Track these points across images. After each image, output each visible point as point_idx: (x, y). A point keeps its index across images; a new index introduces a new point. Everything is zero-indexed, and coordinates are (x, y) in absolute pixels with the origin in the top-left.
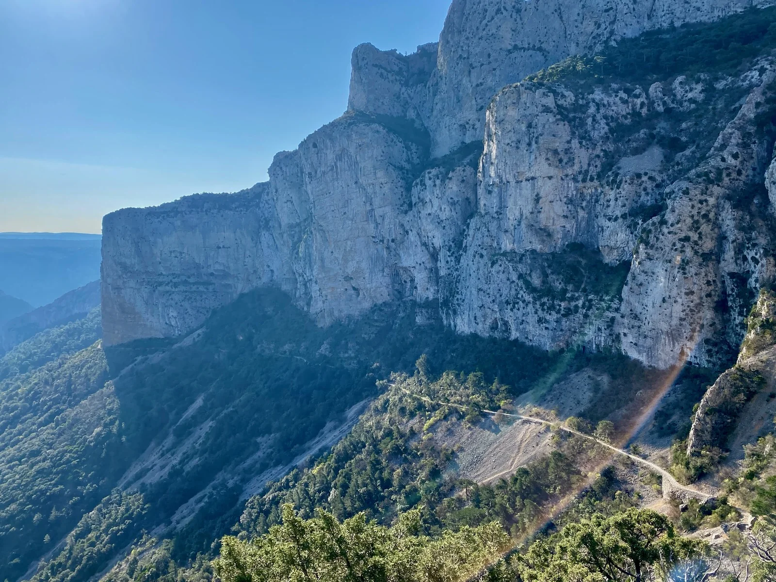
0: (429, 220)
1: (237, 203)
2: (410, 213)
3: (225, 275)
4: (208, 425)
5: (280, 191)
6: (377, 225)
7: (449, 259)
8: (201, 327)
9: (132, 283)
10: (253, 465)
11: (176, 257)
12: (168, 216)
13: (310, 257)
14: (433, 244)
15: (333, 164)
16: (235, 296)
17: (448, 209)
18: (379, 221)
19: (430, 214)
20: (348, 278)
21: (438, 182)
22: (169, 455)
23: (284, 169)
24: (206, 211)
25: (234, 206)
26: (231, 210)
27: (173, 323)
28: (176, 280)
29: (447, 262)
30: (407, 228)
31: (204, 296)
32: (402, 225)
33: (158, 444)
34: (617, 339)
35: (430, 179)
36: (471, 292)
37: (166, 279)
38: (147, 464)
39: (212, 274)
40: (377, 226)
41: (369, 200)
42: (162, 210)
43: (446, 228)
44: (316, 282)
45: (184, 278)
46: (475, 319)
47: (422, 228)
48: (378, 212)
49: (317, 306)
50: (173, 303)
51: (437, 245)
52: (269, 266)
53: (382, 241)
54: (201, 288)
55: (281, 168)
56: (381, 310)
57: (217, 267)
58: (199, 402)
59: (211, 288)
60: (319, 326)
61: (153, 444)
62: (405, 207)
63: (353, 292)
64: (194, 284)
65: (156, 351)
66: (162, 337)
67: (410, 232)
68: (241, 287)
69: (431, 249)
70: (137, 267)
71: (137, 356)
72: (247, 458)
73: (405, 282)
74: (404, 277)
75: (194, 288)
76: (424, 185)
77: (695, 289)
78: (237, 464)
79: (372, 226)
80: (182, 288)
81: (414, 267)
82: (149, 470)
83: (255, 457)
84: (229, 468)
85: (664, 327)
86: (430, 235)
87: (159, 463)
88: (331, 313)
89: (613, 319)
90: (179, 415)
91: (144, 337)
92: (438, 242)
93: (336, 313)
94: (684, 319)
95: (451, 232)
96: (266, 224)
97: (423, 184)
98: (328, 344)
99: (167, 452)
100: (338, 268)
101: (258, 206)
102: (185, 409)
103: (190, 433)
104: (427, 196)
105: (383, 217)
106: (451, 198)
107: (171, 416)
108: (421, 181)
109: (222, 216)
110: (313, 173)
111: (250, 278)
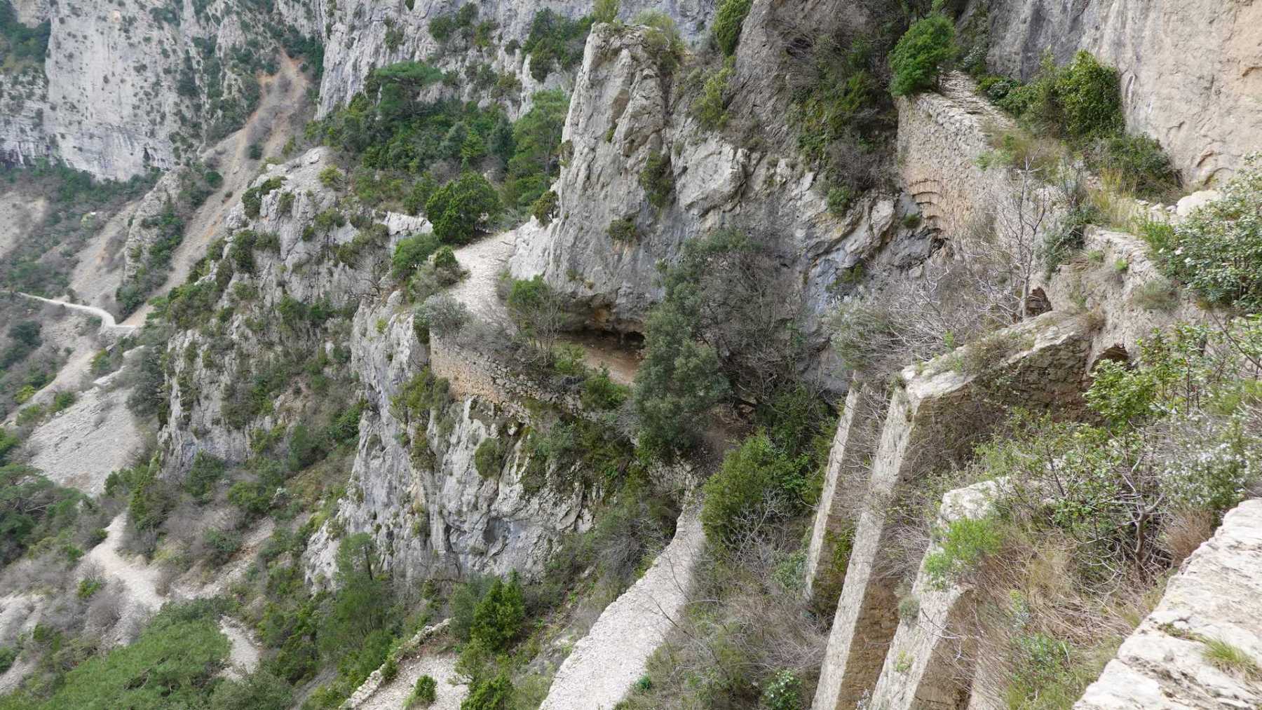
34: (53, 144)
77: (147, 61)
85: (114, 119)
89: (40, 114)
94: (139, 107)
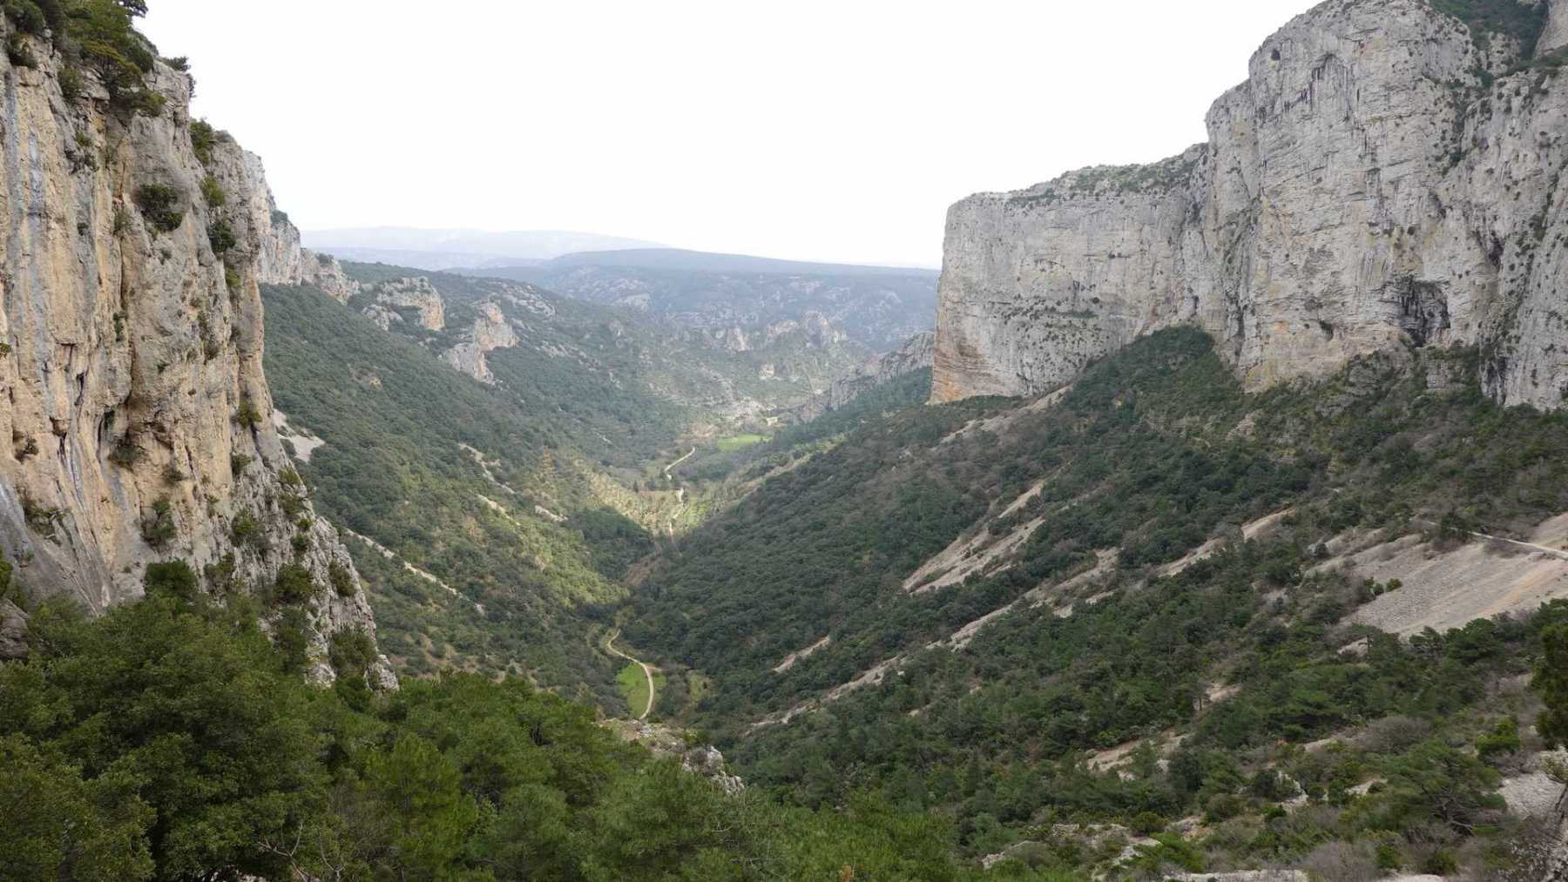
0: (1489, 183)
1: (1151, 181)
2: (1453, 172)
3: (1118, 303)
4: (1035, 524)
5: (1221, 151)
6: (1382, 199)
7: (1517, 261)
8: (1068, 384)
9: (977, 310)
10: (1078, 586)
11: (1043, 270)
12: (1038, 203)
13: (1248, 266)
14: (1493, 234)
15: (1307, 86)
16: (1129, 340)
17: (1532, 156)
18: (1388, 191)
19: (1491, 171)
20: (1313, 304)
21: (1516, 103)
22: (975, 557)
23: (1232, 112)
24: (1097, 195)
25: (1145, 185)
26: (1138, 192)
27: (1027, 376)
28: (1040, 307)
29: (1512, 267)
30: (1445, 202)
31: (1078, 336)
32: (1436, 198)
33: (966, 541)
35: (1500, 96)
36: (1535, 321)
37: (1026, 306)
38: (945, 565)
39: (1096, 301)
40: (1382, 202)
41: (1371, 151)
42: (1030, 194)
43: (1522, 197)
44: (1253, 312)
45: (1050, 304)
46: (1534, 376)
47: (1474, 201)
48: (1387, 174)
49: (1252, 354)
50: (1030, 341)
51: (1501, 234)
52: (1191, 290)
53: (1389, 232)
54: (1076, 321)
55: (1228, 110)
56: (1366, 366)
57: (1106, 288)
58: (1036, 490)
59: (1091, 322)
60: (1247, 391)
61: (959, 539)
62: (1446, 161)
63: (1319, 331)
64: (1065, 315)
65: (996, 414)
66: (1009, 395)
67: (1448, 211)
68: (1139, 325)
69: (1490, 245)
70: (985, 285)
71: (970, 419)
72: (1074, 575)
73: (1431, 315)
74: (1428, 305)
75: (1065, 321)
76: (1489, 111)
78: (1058, 582)
79: (1371, 203)
80: (1045, 319)
81: (1447, 283)
82: (944, 573)
83: (1087, 575)
84: (1044, 585)
86: (1488, 214)
87: (961, 565)
88: (1273, 368)
90: (1002, 505)
91: (985, 393)
92: (1501, 229)
93: (1282, 370)
95: (1532, 206)
96: (1194, 214)
97: (1486, 109)
98: (1253, 419)
99: (975, 552)
100: (1295, 284)
101: (1186, 184)
102: (1015, 498)
103: (1009, 532)
104: (1491, 131)
105: (1395, 183)
106: (1543, 134)
107: (993, 506)
108: (1484, 104)
109: (1122, 202)
110: (1268, 109)
111: (1159, 311)
